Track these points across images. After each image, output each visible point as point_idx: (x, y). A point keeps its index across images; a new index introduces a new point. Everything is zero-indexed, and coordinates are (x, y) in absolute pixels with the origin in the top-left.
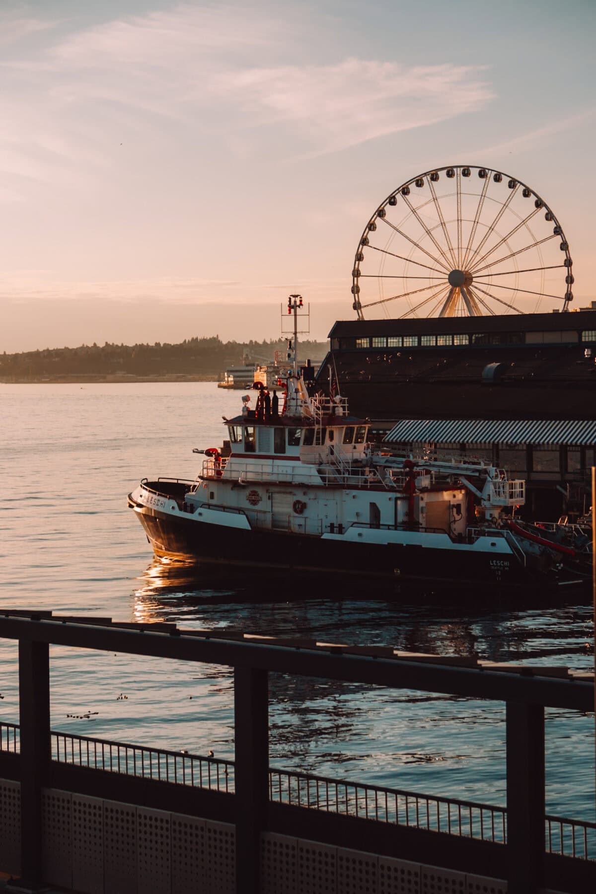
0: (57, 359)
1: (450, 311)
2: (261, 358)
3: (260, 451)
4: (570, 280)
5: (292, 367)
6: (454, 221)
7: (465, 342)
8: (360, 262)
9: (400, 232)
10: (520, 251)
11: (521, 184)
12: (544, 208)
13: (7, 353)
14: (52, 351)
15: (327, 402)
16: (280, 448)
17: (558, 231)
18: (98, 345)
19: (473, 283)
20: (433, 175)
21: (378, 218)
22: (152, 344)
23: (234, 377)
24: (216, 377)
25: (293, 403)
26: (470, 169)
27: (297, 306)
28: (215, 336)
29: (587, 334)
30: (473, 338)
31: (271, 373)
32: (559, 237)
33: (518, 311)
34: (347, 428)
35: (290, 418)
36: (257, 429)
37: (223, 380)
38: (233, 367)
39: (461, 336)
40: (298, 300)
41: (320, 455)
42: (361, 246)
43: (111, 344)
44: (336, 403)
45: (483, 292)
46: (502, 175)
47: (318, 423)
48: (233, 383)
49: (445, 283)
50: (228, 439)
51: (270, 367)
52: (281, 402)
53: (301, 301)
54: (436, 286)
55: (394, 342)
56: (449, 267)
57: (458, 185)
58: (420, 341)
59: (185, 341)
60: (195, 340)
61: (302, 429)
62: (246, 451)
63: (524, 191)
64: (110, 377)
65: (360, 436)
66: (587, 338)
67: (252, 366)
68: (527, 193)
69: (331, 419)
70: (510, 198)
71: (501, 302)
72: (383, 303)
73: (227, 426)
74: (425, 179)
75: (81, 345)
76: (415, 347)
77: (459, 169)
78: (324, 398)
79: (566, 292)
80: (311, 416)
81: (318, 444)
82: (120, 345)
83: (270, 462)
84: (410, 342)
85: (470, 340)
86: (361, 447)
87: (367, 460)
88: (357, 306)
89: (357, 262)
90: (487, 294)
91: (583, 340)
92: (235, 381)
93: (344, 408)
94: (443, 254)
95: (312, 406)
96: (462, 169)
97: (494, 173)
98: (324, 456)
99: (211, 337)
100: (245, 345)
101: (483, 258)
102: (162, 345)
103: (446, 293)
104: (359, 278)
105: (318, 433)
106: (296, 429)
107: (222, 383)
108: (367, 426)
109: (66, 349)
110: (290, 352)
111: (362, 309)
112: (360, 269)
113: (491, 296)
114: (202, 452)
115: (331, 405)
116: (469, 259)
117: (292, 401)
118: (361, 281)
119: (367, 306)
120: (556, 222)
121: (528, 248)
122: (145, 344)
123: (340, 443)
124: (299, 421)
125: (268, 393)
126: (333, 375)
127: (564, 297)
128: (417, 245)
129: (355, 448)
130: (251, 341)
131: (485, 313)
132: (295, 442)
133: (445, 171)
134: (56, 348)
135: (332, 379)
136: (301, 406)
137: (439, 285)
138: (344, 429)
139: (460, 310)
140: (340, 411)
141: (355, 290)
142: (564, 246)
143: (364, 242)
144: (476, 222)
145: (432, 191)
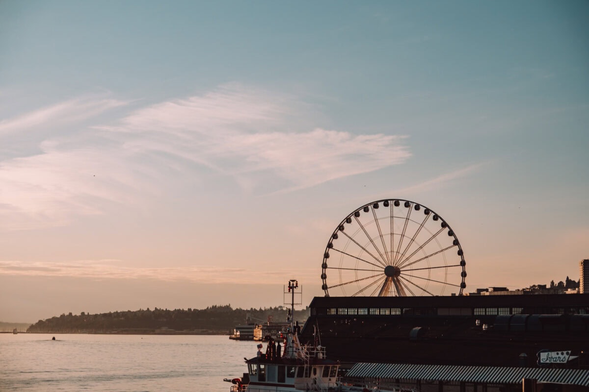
0: (123, 319)
1: (385, 293)
2: (259, 319)
3: (268, 381)
4: (464, 274)
5: (290, 326)
6: (388, 234)
7: (398, 313)
8: (327, 259)
9: (353, 240)
10: (432, 255)
11: (432, 212)
12: (447, 228)
13: (90, 314)
14: (119, 313)
15: (313, 349)
16: (282, 379)
17: (456, 243)
18: (150, 309)
19: (401, 275)
20: (375, 204)
21: (339, 231)
22: (186, 309)
23: (240, 332)
24: (228, 332)
25: (291, 349)
26: (400, 201)
27: (294, 287)
28: (228, 305)
29: (477, 311)
30: (404, 310)
31: (265, 330)
32: (457, 247)
33: (430, 293)
34: (325, 367)
35: (288, 359)
36: (267, 367)
37: (233, 334)
38: (240, 325)
39: (396, 309)
40: (295, 283)
41: (307, 384)
42: (328, 249)
43: (159, 309)
44: (318, 350)
45: (407, 280)
46: (420, 206)
47: (307, 363)
48: (239, 336)
49: (382, 274)
50: (248, 372)
51: (265, 326)
52: (283, 349)
53: (297, 284)
54: (377, 276)
55: (352, 312)
56: (385, 264)
57: (392, 212)
58: (369, 311)
59: (208, 308)
60: (214, 307)
61: (295, 368)
62: (259, 380)
63: (434, 217)
64: (157, 331)
65: (333, 373)
66: (477, 313)
67: (253, 325)
68: (436, 217)
69: (315, 361)
70: (425, 221)
71: (419, 287)
72: (342, 286)
73: (247, 364)
74: (369, 207)
75: (139, 309)
76: (366, 315)
77: (392, 201)
78: (310, 347)
79: (461, 282)
80: (302, 358)
81: (306, 377)
82: (165, 310)
83: (274, 388)
84: (363, 312)
85: (402, 311)
86: (334, 380)
87: (338, 388)
88: (325, 287)
89: (325, 259)
90: (410, 282)
91: (475, 314)
92: (241, 335)
93: (323, 353)
94: (381, 255)
95: (303, 352)
96: (394, 201)
97: (414, 205)
98: (310, 385)
99: (225, 305)
100: (247, 311)
101: (407, 259)
102: (192, 310)
103: (383, 281)
104: (326, 270)
105: (307, 370)
106: (292, 367)
107: (232, 336)
108: (338, 366)
109: (129, 311)
110: (289, 317)
111: (328, 290)
112: (327, 263)
113: (412, 283)
114: (229, 381)
115: (315, 351)
116: (398, 258)
117: (290, 348)
118: (328, 272)
119: (331, 287)
120: (455, 237)
121: (437, 253)
122: (182, 309)
123: (320, 376)
124: (294, 362)
125: (275, 343)
126: (317, 332)
127: (460, 285)
128: (364, 249)
129: (330, 380)
130: (252, 309)
131: (408, 294)
132: (291, 375)
133: (383, 202)
134: (122, 311)
135: (316, 334)
136: (296, 352)
137: (379, 275)
138: (323, 368)
139: (392, 292)
140: (321, 356)
141: (324, 277)
142: (460, 253)
143: (330, 246)
144: (403, 235)
145: (374, 215)
